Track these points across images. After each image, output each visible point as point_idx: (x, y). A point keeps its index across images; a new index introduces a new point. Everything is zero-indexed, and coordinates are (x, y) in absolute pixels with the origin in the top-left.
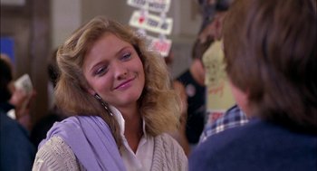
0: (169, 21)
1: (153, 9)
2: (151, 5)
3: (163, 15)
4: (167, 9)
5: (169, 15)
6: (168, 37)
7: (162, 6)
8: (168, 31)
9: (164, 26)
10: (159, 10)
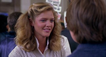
0: (60, 8)
1: (55, 4)
2: (54, 2)
3: (58, 6)
4: (60, 3)
5: (60, 5)
6: (60, 13)
7: (58, 3)
8: (60, 11)
9: (59, 9)
10: (57, 4)
